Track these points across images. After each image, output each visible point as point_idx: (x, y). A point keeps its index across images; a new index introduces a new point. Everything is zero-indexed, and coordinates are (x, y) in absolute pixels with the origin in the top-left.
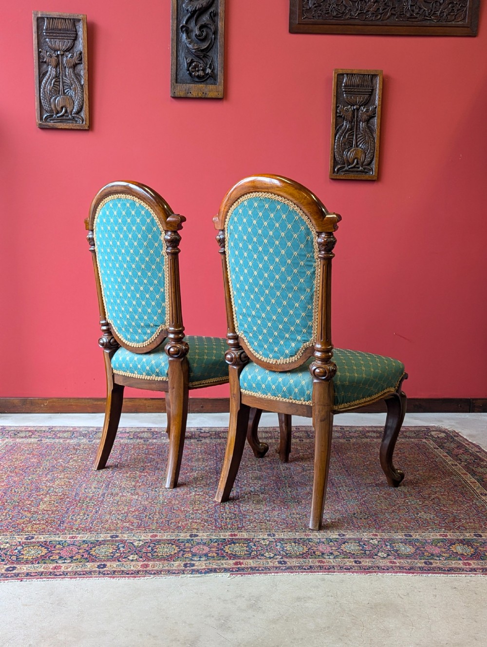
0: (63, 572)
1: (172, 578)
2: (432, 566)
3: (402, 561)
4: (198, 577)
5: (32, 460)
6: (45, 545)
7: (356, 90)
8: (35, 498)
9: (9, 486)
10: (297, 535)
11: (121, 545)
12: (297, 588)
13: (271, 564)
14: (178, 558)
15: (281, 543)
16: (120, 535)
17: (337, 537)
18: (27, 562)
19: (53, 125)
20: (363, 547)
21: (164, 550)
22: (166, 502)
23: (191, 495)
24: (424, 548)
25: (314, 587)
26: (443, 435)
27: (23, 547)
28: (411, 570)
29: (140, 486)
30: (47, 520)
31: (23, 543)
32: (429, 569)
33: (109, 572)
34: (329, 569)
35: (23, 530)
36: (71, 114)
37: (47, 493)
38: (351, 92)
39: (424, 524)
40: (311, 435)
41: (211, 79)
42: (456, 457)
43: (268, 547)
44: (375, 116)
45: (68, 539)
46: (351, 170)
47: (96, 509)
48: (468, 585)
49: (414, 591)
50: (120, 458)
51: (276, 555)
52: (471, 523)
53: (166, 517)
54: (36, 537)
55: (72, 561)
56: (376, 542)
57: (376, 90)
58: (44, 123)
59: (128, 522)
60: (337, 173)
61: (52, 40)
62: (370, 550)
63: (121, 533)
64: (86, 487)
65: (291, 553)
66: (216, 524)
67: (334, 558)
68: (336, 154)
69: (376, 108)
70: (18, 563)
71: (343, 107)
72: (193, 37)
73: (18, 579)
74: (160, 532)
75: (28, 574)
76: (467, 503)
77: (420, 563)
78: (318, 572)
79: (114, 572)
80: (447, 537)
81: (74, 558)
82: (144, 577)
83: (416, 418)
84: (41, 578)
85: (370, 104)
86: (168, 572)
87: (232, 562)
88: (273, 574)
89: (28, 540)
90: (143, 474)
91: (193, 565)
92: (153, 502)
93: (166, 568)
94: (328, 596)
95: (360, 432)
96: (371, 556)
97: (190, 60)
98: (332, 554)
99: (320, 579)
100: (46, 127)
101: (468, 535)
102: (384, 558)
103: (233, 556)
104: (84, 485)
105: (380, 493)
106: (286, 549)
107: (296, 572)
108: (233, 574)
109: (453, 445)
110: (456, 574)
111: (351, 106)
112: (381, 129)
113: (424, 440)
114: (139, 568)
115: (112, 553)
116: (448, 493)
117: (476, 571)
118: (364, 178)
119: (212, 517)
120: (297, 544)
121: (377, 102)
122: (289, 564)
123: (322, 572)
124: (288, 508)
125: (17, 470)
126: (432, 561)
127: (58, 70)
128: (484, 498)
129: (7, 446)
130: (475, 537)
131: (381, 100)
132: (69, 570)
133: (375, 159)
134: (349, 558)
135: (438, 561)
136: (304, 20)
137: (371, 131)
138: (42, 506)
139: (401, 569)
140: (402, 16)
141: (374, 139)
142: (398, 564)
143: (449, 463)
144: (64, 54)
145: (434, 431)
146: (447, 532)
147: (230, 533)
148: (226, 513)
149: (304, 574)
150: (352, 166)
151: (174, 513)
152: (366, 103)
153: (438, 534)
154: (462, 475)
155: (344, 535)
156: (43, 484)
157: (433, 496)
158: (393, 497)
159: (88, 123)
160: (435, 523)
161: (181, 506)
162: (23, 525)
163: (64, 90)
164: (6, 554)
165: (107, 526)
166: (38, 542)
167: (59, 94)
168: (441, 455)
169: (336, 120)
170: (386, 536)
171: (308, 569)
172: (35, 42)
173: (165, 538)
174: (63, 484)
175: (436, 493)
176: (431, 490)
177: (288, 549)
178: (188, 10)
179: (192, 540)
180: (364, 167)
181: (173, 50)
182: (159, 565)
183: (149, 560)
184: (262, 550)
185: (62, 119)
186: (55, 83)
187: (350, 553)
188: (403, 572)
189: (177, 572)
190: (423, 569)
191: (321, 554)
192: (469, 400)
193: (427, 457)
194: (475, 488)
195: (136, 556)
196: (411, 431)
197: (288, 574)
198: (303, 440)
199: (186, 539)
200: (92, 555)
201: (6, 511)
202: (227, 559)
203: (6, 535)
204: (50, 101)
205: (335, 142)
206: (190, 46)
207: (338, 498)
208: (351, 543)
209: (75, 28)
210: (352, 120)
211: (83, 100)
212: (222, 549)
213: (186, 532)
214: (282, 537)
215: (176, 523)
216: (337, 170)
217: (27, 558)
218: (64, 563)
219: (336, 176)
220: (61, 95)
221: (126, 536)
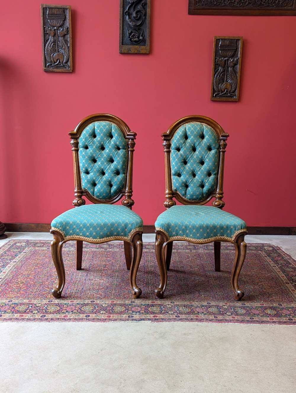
0: (69, 318)
1: (122, 323)
2: (253, 320)
3: (239, 317)
4: (135, 322)
5: (46, 260)
6: (58, 305)
7: (227, 48)
8: (50, 281)
9: (36, 274)
10: (186, 303)
11: (96, 306)
12: (184, 329)
13: (172, 317)
14: (125, 313)
15: (177, 307)
16: (95, 301)
17: (206, 304)
18: (50, 313)
19: (52, 70)
20: (219, 310)
21: (118, 309)
22: (118, 284)
24: (251, 311)
25: (193, 329)
26: (271, 249)
27: (48, 306)
28: (242, 321)
29: (104, 275)
31: (47, 304)
32: (252, 322)
33: (91, 319)
34: (201, 320)
35: (46, 297)
36: (62, 64)
37: (56, 278)
38: (224, 49)
40: (197, 247)
41: (142, 43)
42: (276, 262)
43: (171, 309)
44: (238, 64)
45: (69, 302)
46: (223, 95)
47: (82, 287)
50: (93, 260)
51: (174, 313)
52: (277, 298)
53: (118, 292)
54: (53, 301)
56: (226, 307)
57: (239, 48)
58: (47, 69)
59: (99, 294)
60: (215, 97)
61: (52, 21)
62: (223, 311)
65: (182, 312)
67: (204, 315)
68: (214, 86)
69: (238, 59)
70: (46, 314)
71: (219, 59)
72: (132, 18)
73: (48, 321)
74: (116, 300)
75: (52, 319)
76: (278, 288)
77: (248, 318)
78: (195, 321)
79: (94, 319)
80: (264, 306)
81: (74, 312)
82: (109, 322)
83: (257, 238)
85: (235, 57)
86: (120, 320)
87: (152, 316)
88: (173, 322)
89: (50, 302)
90: (105, 269)
91: (133, 317)
92: (111, 284)
93: (120, 318)
94: (199, 333)
95: (224, 246)
96: (223, 314)
97: (130, 32)
98: (203, 313)
99: (196, 325)
100: (48, 71)
101: (275, 304)
102: (230, 315)
103: (153, 313)
104: (75, 274)
106: (179, 310)
107: (184, 321)
108: (152, 322)
109: (275, 255)
110: (265, 324)
111: (224, 58)
112: (241, 72)
113: (260, 252)
114: (106, 318)
115: (92, 310)
116: (268, 282)
117: (275, 323)
118: (230, 100)
120: (185, 307)
121: (239, 55)
122: (181, 317)
123: (197, 322)
124: (182, 288)
125: (38, 265)
126: (254, 317)
127: (55, 38)
128: (287, 285)
129: (31, 251)
130: (278, 306)
131: (241, 54)
132: (72, 317)
133: (237, 89)
134: (212, 315)
135: (257, 318)
136: (197, 7)
137: (235, 72)
138: (55, 285)
139: (238, 321)
140: (255, 4)
141: (237, 77)
142: (236, 319)
143: (272, 265)
144: (58, 29)
145: (266, 246)
146: (264, 303)
147: (151, 301)
148: (149, 290)
149: (188, 322)
150: (224, 93)
151: (122, 290)
152: (233, 56)
153: (259, 304)
154: (277, 272)
155: (210, 303)
156: (54, 273)
157: (260, 284)
159: (72, 69)
160: (258, 298)
161: (126, 286)
162: (46, 294)
163: (58, 50)
164: (40, 309)
165: (88, 296)
166: (55, 303)
167: (55, 52)
168: (268, 261)
169: (215, 66)
170: (232, 304)
171: (190, 320)
172: (42, 22)
173: (118, 303)
175: (261, 282)
176: (259, 281)
177: (181, 310)
178: (129, 2)
179: (132, 304)
180: (231, 94)
181: (121, 26)
182: (115, 316)
183: (111, 314)
184: (167, 310)
185: (57, 66)
186: (53, 46)
187: (212, 312)
188: (238, 323)
189: (125, 320)
190: (248, 321)
191: (197, 313)
192: (289, 228)
193: (260, 262)
194: (283, 280)
195: (104, 312)
196: (253, 246)
197: (180, 322)
198: (192, 251)
199: (129, 303)
200: (82, 310)
201: (36, 287)
202: (150, 314)
203: (38, 300)
204: (50, 56)
205: (214, 79)
206: (131, 24)
207: (209, 284)
208: (213, 307)
209: (65, 14)
210: (224, 66)
211: (69, 55)
212: (147, 309)
213: (129, 300)
214: (178, 303)
215: (124, 295)
216: (215, 95)
217: (50, 311)
218: (69, 314)
219: (215, 99)
220: (57, 52)
221: (98, 301)
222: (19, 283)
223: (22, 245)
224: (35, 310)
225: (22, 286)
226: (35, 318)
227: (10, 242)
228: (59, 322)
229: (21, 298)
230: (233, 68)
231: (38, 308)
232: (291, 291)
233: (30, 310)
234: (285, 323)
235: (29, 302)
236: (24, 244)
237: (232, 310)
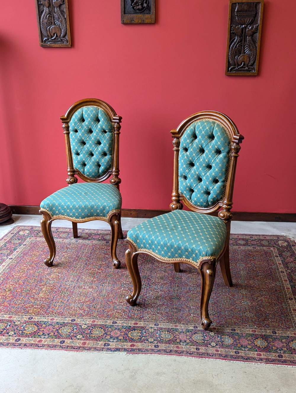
0: (43, 345)
1: (96, 353)
2: (238, 355)
3: (223, 350)
4: (110, 353)
5: (42, 256)
6: (37, 324)
8: (38, 288)
9: (27, 277)
10: (171, 326)
11: (75, 327)
12: (159, 366)
13: (150, 347)
14: (102, 339)
15: (160, 331)
16: (76, 319)
17: (193, 328)
18: (27, 336)
19: (50, 45)
20: (205, 337)
21: (97, 332)
22: (106, 295)
23: (121, 290)
24: (239, 340)
25: (169, 366)
26: (286, 244)
27: (26, 325)
28: (225, 357)
29: (95, 281)
30: (41, 305)
31: (27, 322)
32: (236, 358)
33: (65, 347)
34: (180, 353)
35: (28, 312)
36: (60, 38)
37: (46, 284)
38: (242, 15)
39: (246, 321)
41: (147, 11)
42: (286, 265)
43: (152, 334)
44: (257, 32)
45: (49, 321)
46: (240, 69)
47: (68, 298)
48: (254, 371)
49: (221, 373)
50: (90, 257)
51: (154, 340)
52: (274, 322)
53: (103, 307)
54: (34, 318)
55: (48, 337)
56: (213, 334)
57: (259, 14)
58: (44, 44)
59: (83, 310)
60: (230, 72)
62: (208, 340)
63: (77, 318)
64: (66, 280)
65: (163, 340)
66: (129, 314)
67: (186, 345)
68: (230, 59)
69: (258, 26)
70: (22, 337)
71: (236, 27)
73: (20, 348)
74: (97, 319)
75: (25, 345)
76: (278, 305)
77: (232, 352)
78: (174, 355)
79: (68, 346)
80: (256, 333)
81: (50, 335)
82: (82, 351)
84: (31, 348)
85: (254, 23)
86: (95, 349)
87: (130, 344)
88: (149, 354)
89: (30, 320)
90: (99, 271)
92: (99, 295)
93: (95, 346)
94: (174, 373)
96: (207, 345)
98: (185, 341)
99: (173, 360)
100: (45, 46)
101: (268, 331)
102: (214, 346)
103: (132, 340)
105: (229, 294)
106: (161, 336)
107: (162, 354)
108: (128, 353)
109: (289, 254)
110: (250, 362)
111: (241, 25)
112: (261, 41)
113: (272, 249)
114: (81, 345)
115: (69, 333)
116: (270, 297)
117: (262, 361)
118: (248, 75)
119: (128, 309)
121: (259, 22)
122: (160, 348)
123: (176, 355)
124: (172, 303)
125: (33, 264)
126: (240, 351)
127: (50, 9)
128: (290, 302)
129: (31, 243)
130: (272, 334)
131: (262, 20)
132: (46, 343)
133: (256, 61)
134: (194, 345)
135: (243, 352)
137: (254, 42)
138: (41, 295)
139: (220, 356)
141: (257, 47)
142: (219, 352)
143: (280, 270)
145: (280, 240)
146: (257, 329)
147: (134, 322)
149: (165, 355)
150: (240, 67)
151: (108, 304)
152: (251, 24)
153: (251, 330)
154: (284, 282)
155: (197, 327)
156: (44, 277)
157: (259, 299)
158: (235, 298)
159: (70, 43)
160: (252, 321)
161: (114, 298)
162: (29, 308)
163: (54, 22)
164: (17, 329)
165: (71, 312)
166: (34, 322)
168: (278, 263)
169: (230, 35)
171: (169, 352)
173: (99, 323)
174: (55, 277)
175: (262, 296)
176: (260, 294)
177: (163, 336)
179: (113, 325)
180: (249, 67)
182: (91, 344)
183: (87, 339)
184: (148, 336)
185: (55, 41)
186: (49, 18)
187: (196, 341)
189: (99, 349)
190: (232, 357)
191: (179, 341)
193: (268, 264)
194: (287, 293)
195: (81, 336)
196: (267, 240)
197: (157, 355)
199: (110, 325)
200: (59, 333)
201: (22, 297)
202: (128, 342)
203: (19, 315)
204: (47, 30)
205: (229, 51)
208: (199, 334)
210: (241, 35)
211: (67, 29)
212: (127, 334)
213: (111, 320)
214: (162, 326)
215: (108, 312)
216: (231, 69)
217: (27, 333)
218: (44, 338)
219: (230, 73)
220: (53, 25)
221: (79, 320)
222: (6, 291)
223: (24, 235)
224: (11, 331)
225: (9, 295)
226: (10, 342)
227: (15, 229)
228: (31, 349)
229: (2, 313)
230: (252, 37)
231: (15, 328)
232: (292, 311)
233: (7, 330)
234: (273, 361)
235: (9, 319)
236: (28, 232)
237: (219, 338)
